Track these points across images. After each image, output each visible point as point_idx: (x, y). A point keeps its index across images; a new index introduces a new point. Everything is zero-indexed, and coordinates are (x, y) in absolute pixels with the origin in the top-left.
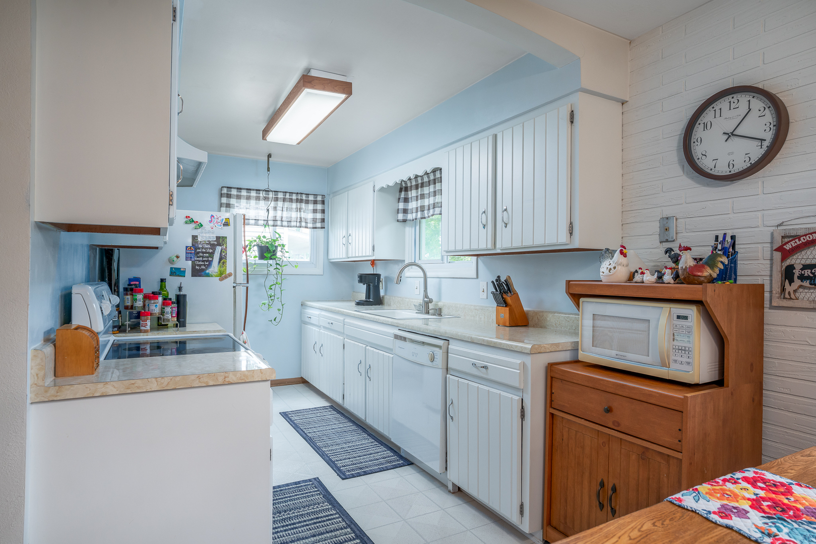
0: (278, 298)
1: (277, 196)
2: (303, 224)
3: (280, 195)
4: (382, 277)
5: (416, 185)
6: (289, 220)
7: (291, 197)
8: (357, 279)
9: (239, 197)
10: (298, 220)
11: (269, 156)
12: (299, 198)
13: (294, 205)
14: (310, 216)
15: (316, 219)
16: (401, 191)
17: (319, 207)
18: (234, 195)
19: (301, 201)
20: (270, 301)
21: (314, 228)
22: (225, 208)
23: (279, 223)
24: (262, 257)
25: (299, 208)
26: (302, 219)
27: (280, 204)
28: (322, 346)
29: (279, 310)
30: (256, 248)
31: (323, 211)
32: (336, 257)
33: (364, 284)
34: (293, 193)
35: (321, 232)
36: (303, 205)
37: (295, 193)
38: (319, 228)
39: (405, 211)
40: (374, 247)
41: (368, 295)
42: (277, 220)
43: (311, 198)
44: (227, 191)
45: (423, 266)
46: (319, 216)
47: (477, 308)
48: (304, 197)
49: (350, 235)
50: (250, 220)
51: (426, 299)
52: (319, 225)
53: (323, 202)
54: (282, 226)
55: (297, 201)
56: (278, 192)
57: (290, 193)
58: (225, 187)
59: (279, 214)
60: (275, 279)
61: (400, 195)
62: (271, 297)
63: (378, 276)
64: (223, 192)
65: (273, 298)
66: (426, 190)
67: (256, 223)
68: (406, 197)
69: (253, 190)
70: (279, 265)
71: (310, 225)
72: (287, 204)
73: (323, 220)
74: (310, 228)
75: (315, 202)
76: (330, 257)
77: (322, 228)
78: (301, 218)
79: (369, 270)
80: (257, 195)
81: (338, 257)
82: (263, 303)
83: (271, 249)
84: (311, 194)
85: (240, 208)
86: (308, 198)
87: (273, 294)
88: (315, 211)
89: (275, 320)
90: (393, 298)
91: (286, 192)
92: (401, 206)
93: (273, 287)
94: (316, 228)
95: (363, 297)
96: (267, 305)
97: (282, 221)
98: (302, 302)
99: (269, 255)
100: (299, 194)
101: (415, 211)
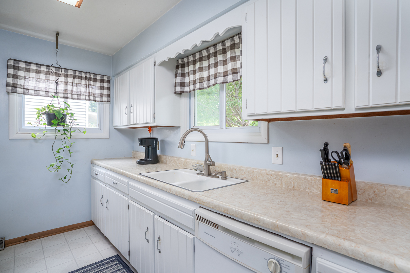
0: (67, 160)
1: (67, 73)
2: (92, 98)
3: (70, 73)
4: (159, 140)
5: (193, 61)
6: (79, 93)
7: (80, 75)
8: (138, 142)
9: (27, 70)
10: (87, 95)
11: (58, 34)
12: (88, 76)
13: (83, 82)
14: (98, 92)
15: (103, 94)
16: (177, 67)
17: (106, 85)
18: (23, 68)
19: (90, 79)
20: (58, 163)
21: (101, 101)
22: (11, 79)
23: (69, 95)
24: (50, 124)
25: (88, 84)
26: (91, 93)
27: (70, 80)
28: (108, 201)
29: (69, 170)
30: (45, 116)
31: (109, 89)
32: (119, 125)
33: (144, 147)
34: (82, 72)
35: (107, 105)
36: (92, 83)
37: (84, 72)
38: (105, 102)
39: (182, 84)
40: (154, 115)
41: (147, 155)
42: (67, 93)
43: (99, 77)
44: (14, 63)
45: (205, 131)
46: (105, 92)
47: (270, 173)
48: (92, 76)
49: (132, 106)
50: (40, 92)
51: (208, 162)
52: (105, 99)
53: (109, 82)
54: (72, 98)
55: (86, 78)
56: (68, 69)
57: (79, 71)
58: (12, 59)
59: (69, 88)
60: (63, 143)
61: (177, 71)
62: (59, 159)
63: (156, 139)
64: (9, 64)
65: (61, 160)
66: (205, 64)
67: (46, 94)
68: (183, 72)
69: (43, 65)
70: (67, 131)
71: (98, 99)
72: (76, 81)
73: (109, 96)
74: (98, 101)
75: (102, 81)
76: (115, 125)
77: (108, 102)
78: (89, 93)
79: (147, 135)
80: (47, 70)
81: (122, 124)
82: (51, 165)
83: (58, 116)
84: (98, 74)
85: (29, 80)
86: (96, 77)
87: (61, 156)
88: (102, 88)
89: (65, 178)
90: (169, 158)
91: (75, 71)
92: (179, 80)
93: (61, 151)
94: (103, 101)
95: (143, 157)
96: (55, 167)
97: (72, 94)
98: (91, 161)
99: (57, 122)
100: (88, 73)
101: (193, 83)
